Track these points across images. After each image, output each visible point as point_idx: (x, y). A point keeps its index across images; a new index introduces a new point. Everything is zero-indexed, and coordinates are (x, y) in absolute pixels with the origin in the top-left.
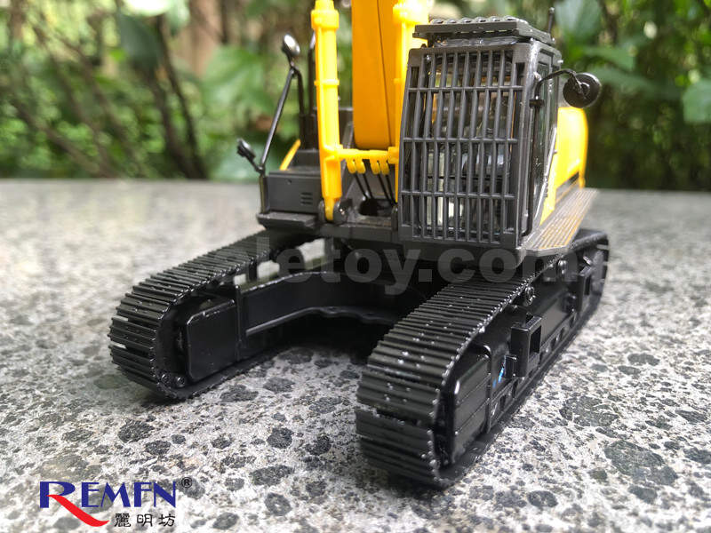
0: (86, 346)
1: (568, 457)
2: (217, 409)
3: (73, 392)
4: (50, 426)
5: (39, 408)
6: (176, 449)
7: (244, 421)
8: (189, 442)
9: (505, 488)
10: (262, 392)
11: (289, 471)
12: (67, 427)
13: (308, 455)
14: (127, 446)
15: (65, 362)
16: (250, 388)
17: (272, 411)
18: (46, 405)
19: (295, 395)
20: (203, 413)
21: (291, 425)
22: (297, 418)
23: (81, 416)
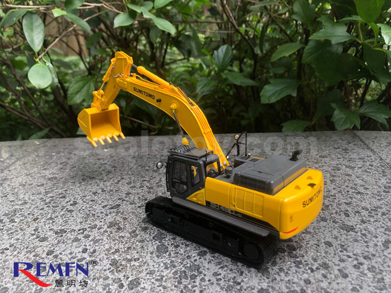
0: (34, 229)
1: (148, 249)
2: (71, 245)
3: (33, 244)
4: (29, 254)
5: (25, 249)
6: (60, 256)
7: (77, 247)
8: (63, 254)
9: (130, 258)
10: (82, 239)
11: (85, 258)
12: (33, 254)
13: (90, 254)
14: (48, 257)
15: (29, 234)
16: (79, 238)
17: (84, 244)
18: (27, 248)
19: (90, 239)
20: (67, 246)
21: (88, 247)
22: (90, 245)
23: (36, 250)
